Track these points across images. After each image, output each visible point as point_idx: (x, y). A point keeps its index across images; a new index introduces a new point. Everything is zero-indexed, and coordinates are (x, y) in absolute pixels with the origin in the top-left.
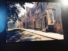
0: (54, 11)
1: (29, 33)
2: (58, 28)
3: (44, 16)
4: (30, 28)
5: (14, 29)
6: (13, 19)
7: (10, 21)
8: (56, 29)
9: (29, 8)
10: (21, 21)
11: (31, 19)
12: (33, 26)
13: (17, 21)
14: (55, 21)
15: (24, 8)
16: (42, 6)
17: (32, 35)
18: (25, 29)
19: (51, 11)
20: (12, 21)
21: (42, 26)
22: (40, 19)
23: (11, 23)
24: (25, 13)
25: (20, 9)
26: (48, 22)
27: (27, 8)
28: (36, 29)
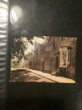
0: (69, 50)
1: (36, 75)
2: (71, 72)
3: (56, 55)
4: (37, 70)
5: (18, 69)
6: (17, 57)
7: (14, 59)
8: (69, 73)
9: (38, 43)
10: (27, 59)
11: (39, 58)
12: (41, 67)
13: (22, 60)
14: (69, 63)
15: (32, 44)
16: (54, 42)
17: (38, 78)
18: (31, 70)
19: (66, 49)
20: (16, 59)
21: (51, 68)
22: (51, 59)
23: (15, 61)
24: (32, 50)
25: (27, 45)
26: (60, 64)
27: (36, 43)
28: (44, 71)
